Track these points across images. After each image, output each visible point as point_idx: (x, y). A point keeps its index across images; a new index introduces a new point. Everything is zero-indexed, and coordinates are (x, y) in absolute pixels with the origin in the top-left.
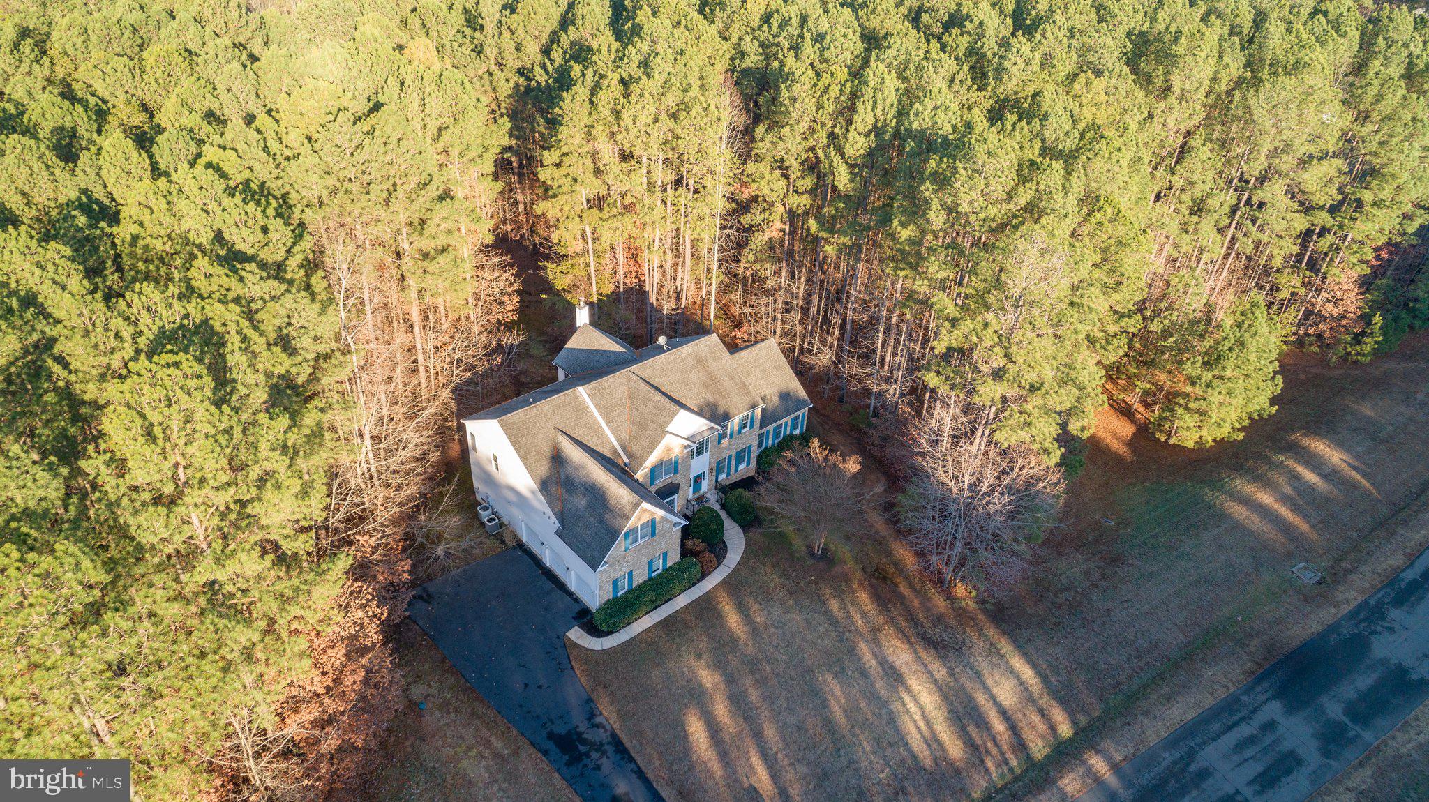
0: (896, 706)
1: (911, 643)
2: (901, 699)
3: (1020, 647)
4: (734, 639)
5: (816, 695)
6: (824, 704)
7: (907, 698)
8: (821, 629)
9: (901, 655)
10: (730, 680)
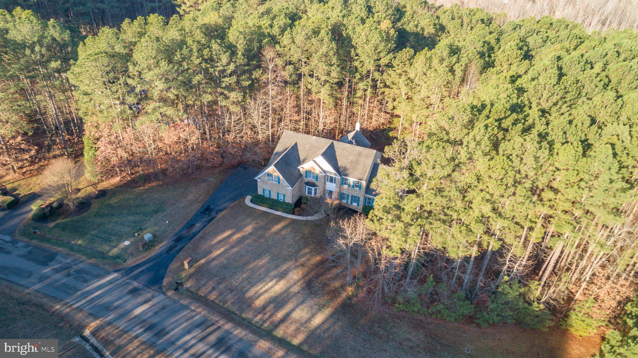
0: (267, 279)
1: (304, 277)
2: (272, 280)
3: (331, 316)
4: (269, 229)
5: (259, 256)
6: (255, 260)
7: (274, 282)
8: (290, 249)
9: (295, 275)
10: (251, 234)
